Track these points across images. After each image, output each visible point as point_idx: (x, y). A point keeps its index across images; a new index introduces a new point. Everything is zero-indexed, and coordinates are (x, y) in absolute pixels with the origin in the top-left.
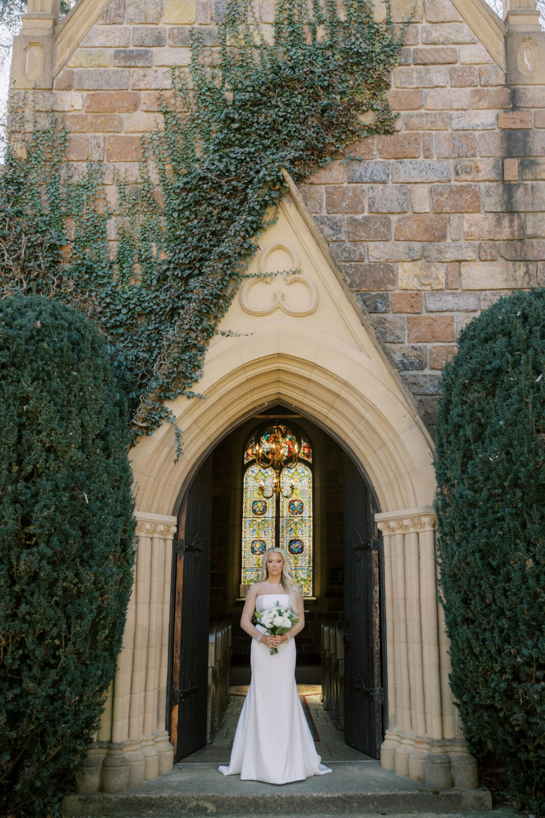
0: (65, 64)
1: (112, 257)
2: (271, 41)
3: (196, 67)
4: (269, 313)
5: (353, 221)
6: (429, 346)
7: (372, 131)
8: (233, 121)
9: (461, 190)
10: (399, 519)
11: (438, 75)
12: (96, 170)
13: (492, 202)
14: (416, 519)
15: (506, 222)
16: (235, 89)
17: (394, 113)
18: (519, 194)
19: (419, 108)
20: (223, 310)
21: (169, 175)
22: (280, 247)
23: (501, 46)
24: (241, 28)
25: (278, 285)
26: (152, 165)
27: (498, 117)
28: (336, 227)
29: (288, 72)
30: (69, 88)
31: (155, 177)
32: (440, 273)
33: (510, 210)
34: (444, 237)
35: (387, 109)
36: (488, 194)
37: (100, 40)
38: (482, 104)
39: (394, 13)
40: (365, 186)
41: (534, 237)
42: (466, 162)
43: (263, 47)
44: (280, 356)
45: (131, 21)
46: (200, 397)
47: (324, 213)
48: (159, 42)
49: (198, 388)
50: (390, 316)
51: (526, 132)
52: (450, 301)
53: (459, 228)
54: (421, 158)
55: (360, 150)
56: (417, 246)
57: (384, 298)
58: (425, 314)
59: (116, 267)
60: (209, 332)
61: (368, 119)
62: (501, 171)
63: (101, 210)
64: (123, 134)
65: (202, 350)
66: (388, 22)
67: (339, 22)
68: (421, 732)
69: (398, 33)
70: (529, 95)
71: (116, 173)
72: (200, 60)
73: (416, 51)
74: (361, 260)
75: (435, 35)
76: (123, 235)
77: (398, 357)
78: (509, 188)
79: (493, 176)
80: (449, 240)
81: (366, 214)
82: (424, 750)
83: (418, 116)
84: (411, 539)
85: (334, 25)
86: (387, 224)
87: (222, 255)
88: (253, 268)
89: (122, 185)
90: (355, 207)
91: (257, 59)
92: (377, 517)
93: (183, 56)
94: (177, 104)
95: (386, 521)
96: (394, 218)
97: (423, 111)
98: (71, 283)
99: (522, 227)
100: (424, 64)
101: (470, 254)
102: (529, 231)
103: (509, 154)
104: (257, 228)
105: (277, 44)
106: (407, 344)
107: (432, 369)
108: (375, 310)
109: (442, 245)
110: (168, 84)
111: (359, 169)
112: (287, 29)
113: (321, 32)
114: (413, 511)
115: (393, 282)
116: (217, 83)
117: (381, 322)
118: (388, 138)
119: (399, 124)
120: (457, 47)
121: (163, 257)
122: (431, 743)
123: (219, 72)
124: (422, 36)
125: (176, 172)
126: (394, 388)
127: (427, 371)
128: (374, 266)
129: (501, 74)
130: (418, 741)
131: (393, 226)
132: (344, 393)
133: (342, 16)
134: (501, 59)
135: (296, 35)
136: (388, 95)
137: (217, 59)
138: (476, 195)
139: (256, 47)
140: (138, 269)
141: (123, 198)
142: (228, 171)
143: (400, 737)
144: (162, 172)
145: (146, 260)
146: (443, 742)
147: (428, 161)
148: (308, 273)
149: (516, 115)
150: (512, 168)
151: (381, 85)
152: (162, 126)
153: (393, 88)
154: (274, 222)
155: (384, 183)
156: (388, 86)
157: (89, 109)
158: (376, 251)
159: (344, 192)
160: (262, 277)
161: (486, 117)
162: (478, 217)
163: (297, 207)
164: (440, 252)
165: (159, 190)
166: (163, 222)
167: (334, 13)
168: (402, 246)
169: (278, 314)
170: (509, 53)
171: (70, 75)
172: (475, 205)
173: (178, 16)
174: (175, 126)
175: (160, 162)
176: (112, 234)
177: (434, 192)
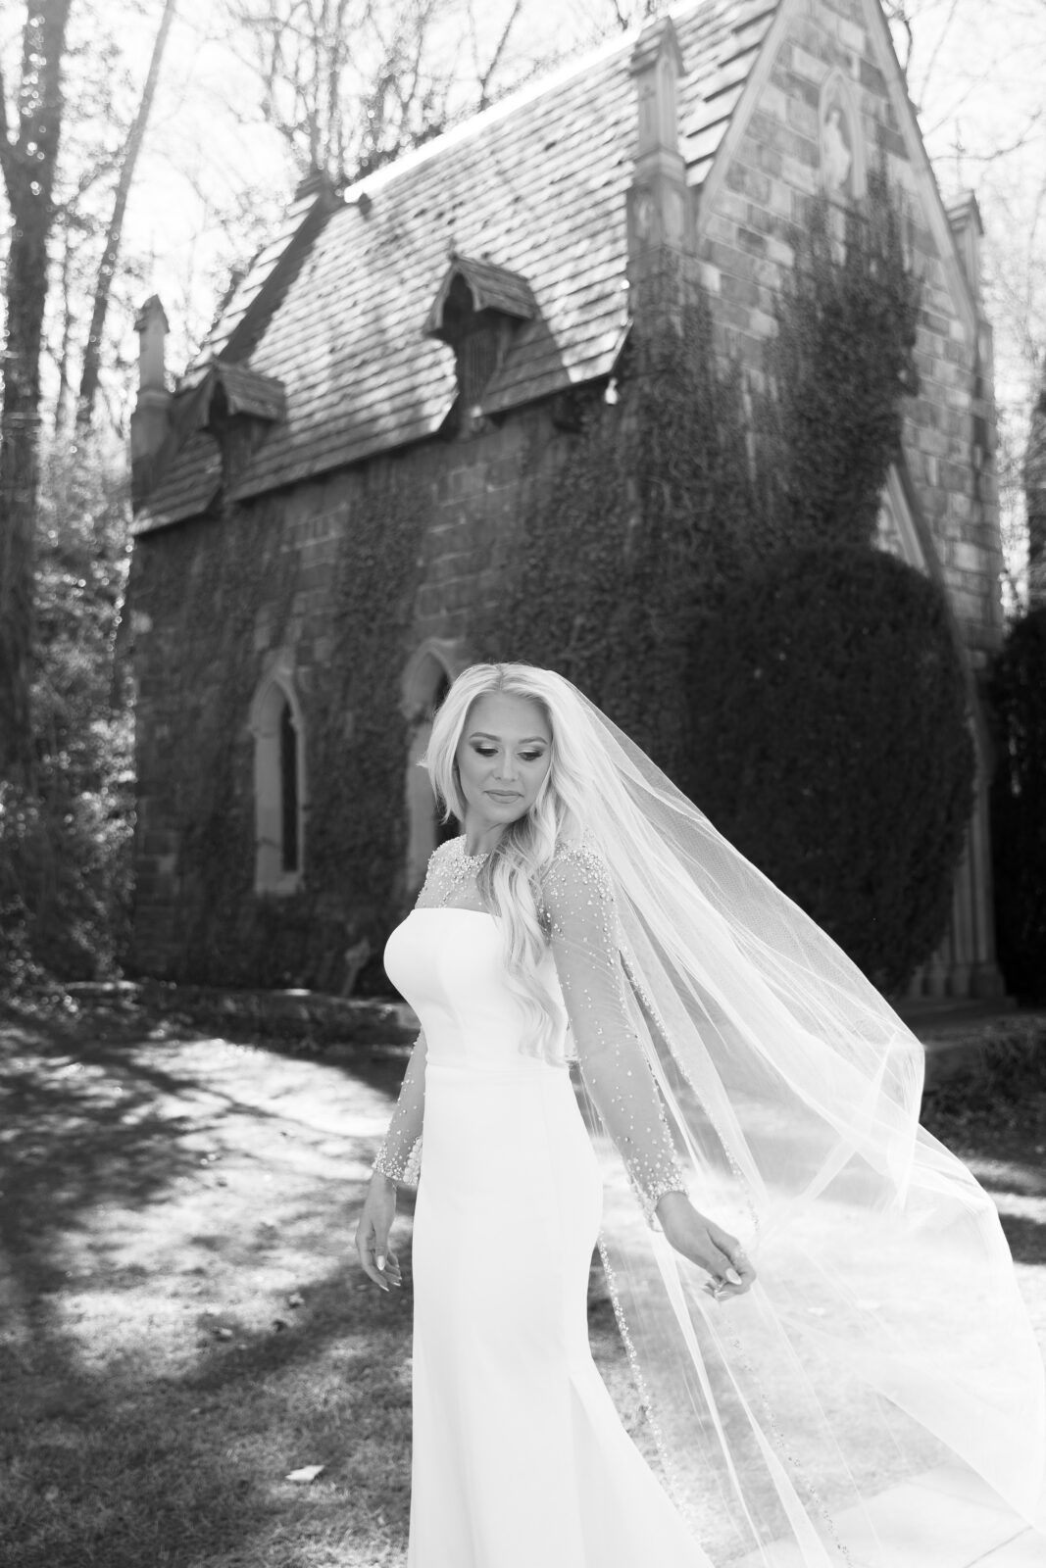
0: (705, 228)
1: (753, 475)
2: (841, 260)
3: (796, 270)
7: (906, 389)
9: (954, 468)
11: (940, 345)
12: (736, 374)
13: (968, 486)
15: (976, 508)
16: (824, 308)
17: (918, 373)
18: (982, 481)
19: (932, 374)
21: (785, 393)
24: (823, 237)
26: (772, 380)
27: (971, 401)
31: (775, 394)
33: (978, 496)
35: (914, 369)
36: (967, 477)
37: (727, 208)
38: (963, 384)
39: (914, 265)
41: (989, 525)
42: (955, 441)
43: (839, 267)
45: (749, 195)
48: (770, 229)
51: (984, 422)
52: (949, 577)
53: (953, 506)
54: (932, 429)
59: (756, 491)
61: (904, 374)
62: (973, 456)
63: (741, 420)
64: (749, 333)
66: (912, 273)
67: (885, 264)
69: (917, 289)
71: (749, 377)
72: (800, 265)
73: (928, 315)
75: (936, 301)
76: (759, 453)
78: (977, 476)
79: (969, 458)
83: (933, 385)
85: (881, 263)
89: (753, 394)
91: (835, 280)
93: (786, 254)
94: (786, 310)
96: (919, 486)
99: (983, 515)
100: (932, 329)
101: (958, 533)
103: (977, 441)
105: (845, 268)
109: (946, 520)
110: (778, 282)
112: (853, 256)
113: (873, 267)
116: (812, 297)
118: (915, 401)
119: (923, 389)
120: (948, 320)
123: (813, 286)
124: (928, 298)
125: (789, 391)
129: (973, 359)
133: (886, 254)
134: (972, 342)
135: (859, 265)
136: (915, 355)
138: (961, 477)
139: (836, 265)
140: (771, 497)
141: (755, 408)
144: (780, 389)
145: (777, 490)
146: (977, 964)
147: (935, 434)
149: (980, 404)
150: (979, 456)
151: (912, 341)
152: (777, 333)
153: (918, 347)
156: (915, 344)
157: (724, 292)
161: (965, 399)
162: (963, 497)
165: (780, 408)
166: (784, 447)
167: (880, 249)
170: (976, 340)
171: (710, 245)
172: (961, 489)
173: (781, 204)
174: (785, 335)
175: (778, 379)
176: (751, 453)
177: (940, 469)
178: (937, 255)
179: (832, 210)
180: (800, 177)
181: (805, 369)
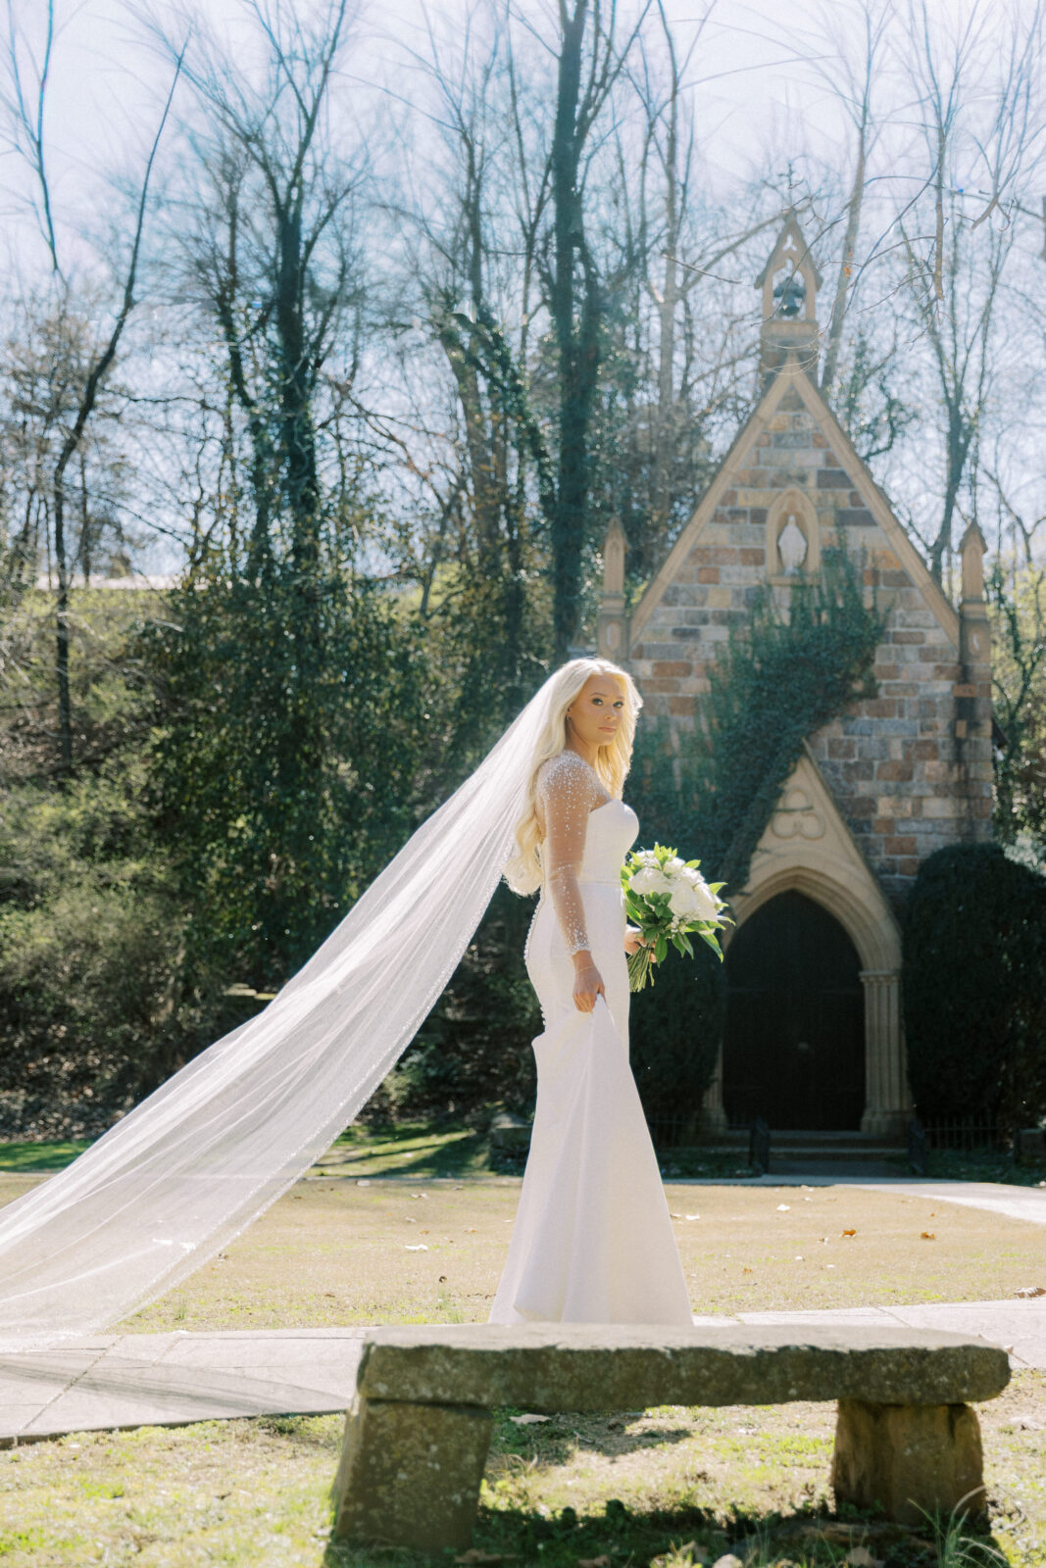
0: (637, 639)
1: (678, 788)
2: (787, 621)
3: (732, 641)
4: (790, 837)
5: (847, 766)
6: (899, 857)
7: (861, 696)
8: (762, 690)
9: (926, 743)
10: (877, 977)
11: (911, 652)
13: (946, 753)
14: (887, 978)
15: (955, 769)
16: (761, 661)
17: (878, 681)
18: (966, 747)
19: (897, 677)
20: (761, 835)
21: (716, 727)
22: (799, 790)
23: (957, 634)
24: (765, 611)
25: (797, 817)
26: (703, 720)
27: (953, 687)
28: (835, 769)
29: (802, 654)
30: (640, 657)
31: (705, 728)
32: (908, 806)
33: (958, 758)
34: (910, 778)
35: (872, 679)
36: (944, 746)
37: (662, 620)
38: (943, 676)
39: (879, 602)
40: (856, 738)
41: (975, 779)
42: (929, 721)
43: (781, 627)
44: (800, 868)
45: (684, 604)
46: (748, 895)
47: (826, 758)
48: (705, 621)
49: (748, 889)
50: (872, 836)
51: (973, 700)
52: (914, 826)
53: (922, 772)
54: (897, 718)
55: (853, 711)
56: (892, 784)
57: (868, 823)
58: (896, 835)
59: (681, 796)
60: (753, 850)
61: (858, 686)
62: (953, 728)
63: (669, 753)
64: (680, 695)
65: (748, 863)
66: (874, 609)
67: (839, 610)
68: (887, 1106)
69: (881, 619)
70: (976, 671)
71: (678, 725)
72: (736, 637)
73: (895, 633)
74: (852, 793)
75: (909, 620)
76: (685, 773)
77: (877, 865)
78: (958, 743)
79: (948, 732)
80: (915, 780)
81: (856, 759)
82: (889, 1117)
83: (897, 685)
84: (884, 990)
85: (834, 611)
86: (870, 766)
87: (763, 801)
88: (781, 805)
89: (682, 734)
90: (849, 753)
91: (778, 638)
92: (862, 974)
93: (722, 634)
94: (720, 671)
95: (867, 978)
96: (876, 763)
97: (899, 681)
98: (654, 809)
99: (967, 772)
100: (901, 643)
101: (930, 792)
102: (972, 775)
103: (959, 716)
104: (786, 774)
105: (792, 626)
106: (884, 856)
107: (901, 873)
108: (861, 830)
109: (910, 784)
110: (712, 655)
111: (852, 726)
112: (799, 616)
113: (825, 617)
114: (885, 972)
115: (875, 810)
116: (749, 656)
117: (866, 840)
118: (873, 702)
119: (881, 692)
120: (924, 631)
121: (713, 789)
122: (894, 1113)
123: (750, 648)
124: (899, 621)
125: (720, 725)
126: (875, 890)
127: (897, 876)
128: (862, 800)
129: (957, 654)
130: (885, 1113)
131: (876, 769)
132: (843, 894)
133: (840, 604)
134: (957, 641)
135: (807, 620)
136: (874, 669)
137: (750, 639)
138: (935, 748)
139: (777, 627)
140: (696, 797)
141: (683, 744)
142: (760, 728)
143: (874, 1113)
144: (711, 725)
145: (703, 792)
146: (900, 1112)
147: (901, 721)
148: (818, 809)
149: (967, 687)
150: (962, 729)
151: (868, 661)
152: (709, 689)
153: (878, 662)
154: (794, 770)
155: (869, 735)
156: (873, 661)
157: (655, 674)
158: (863, 788)
159: (841, 742)
160: (788, 811)
161: (943, 687)
162: (936, 763)
163: (811, 762)
164: (909, 789)
165: (708, 738)
166: (712, 762)
167: (834, 601)
168: (882, 784)
169: (798, 839)
170: (963, 637)
171: (641, 648)
172: (934, 755)
173: (719, 600)
174: (718, 689)
175: (709, 717)
176: (677, 771)
177: (905, 744)
178: (911, 585)
179: (776, 590)
180: (739, 577)
181: (737, 707)
